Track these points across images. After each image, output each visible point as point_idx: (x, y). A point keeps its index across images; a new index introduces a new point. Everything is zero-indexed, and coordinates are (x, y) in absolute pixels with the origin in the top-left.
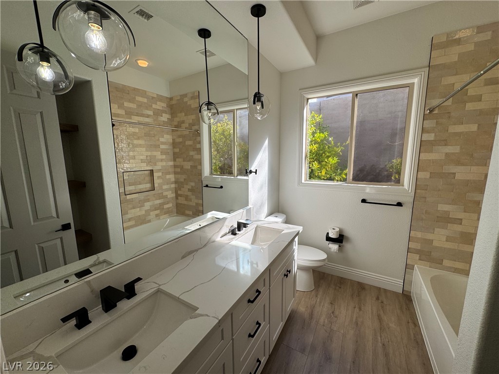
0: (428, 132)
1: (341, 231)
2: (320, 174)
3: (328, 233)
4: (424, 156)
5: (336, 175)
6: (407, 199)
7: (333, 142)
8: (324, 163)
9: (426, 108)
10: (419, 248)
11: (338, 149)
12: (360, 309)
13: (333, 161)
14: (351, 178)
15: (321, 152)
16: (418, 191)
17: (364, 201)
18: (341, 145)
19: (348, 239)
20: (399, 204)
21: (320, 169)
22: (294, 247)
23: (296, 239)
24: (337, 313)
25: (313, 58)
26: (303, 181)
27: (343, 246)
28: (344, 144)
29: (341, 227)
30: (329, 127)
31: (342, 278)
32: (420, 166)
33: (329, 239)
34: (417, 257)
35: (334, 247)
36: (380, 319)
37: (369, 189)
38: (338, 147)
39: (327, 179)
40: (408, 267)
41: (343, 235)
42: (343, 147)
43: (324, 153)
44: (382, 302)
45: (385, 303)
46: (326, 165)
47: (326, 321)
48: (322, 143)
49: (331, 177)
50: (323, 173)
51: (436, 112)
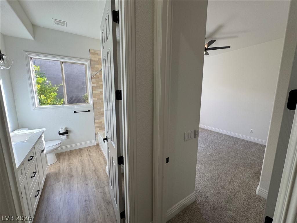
0: (94, 83)
1: (66, 128)
2: (46, 102)
3: (59, 132)
4: (94, 92)
5: (57, 102)
6: (91, 109)
7: (51, 84)
8: (47, 96)
9: (92, 75)
10: (98, 126)
11: (55, 88)
12: (81, 156)
13: (54, 94)
14: (67, 102)
15: (43, 89)
16: (94, 105)
17: (75, 112)
18: (57, 86)
19: (70, 131)
20: (89, 111)
21: (46, 99)
22: (43, 139)
23: (43, 135)
24: (71, 163)
25: (32, 35)
26: (37, 107)
27: (68, 135)
28: (58, 85)
29: (66, 126)
30: (45, 73)
31: (71, 151)
32: (93, 96)
33: (60, 134)
34: (98, 129)
35: (64, 137)
36: (89, 155)
37: (76, 107)
38: (55, 87)
39: (52, 104)
40: (96, 134)
41: (68, 130)
42: (58, 87)
43: (46, 90)
44: (89, 150)
45: (90, 150)
46: (49, 97)
47: (67, 167)
48: (43, 84)
49: (54, 103)
50: (49, 101)
51: (95, 76)
